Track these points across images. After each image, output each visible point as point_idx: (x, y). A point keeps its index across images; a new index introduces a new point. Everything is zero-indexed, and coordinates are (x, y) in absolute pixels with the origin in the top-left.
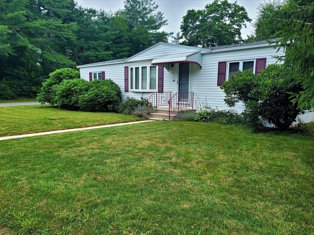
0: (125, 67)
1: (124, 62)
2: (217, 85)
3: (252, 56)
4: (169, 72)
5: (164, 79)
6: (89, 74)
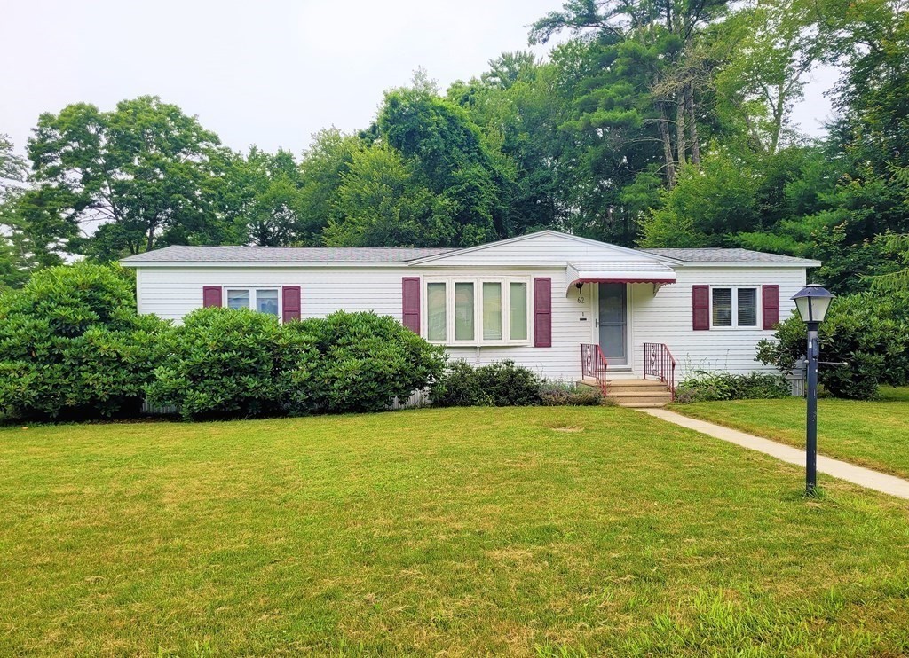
0: (405, 280)
1: (407, 265)
2: (692, 328)
3: (755, 280)
4: (566, 300)
5: (553, 315)
6: (202, 291)
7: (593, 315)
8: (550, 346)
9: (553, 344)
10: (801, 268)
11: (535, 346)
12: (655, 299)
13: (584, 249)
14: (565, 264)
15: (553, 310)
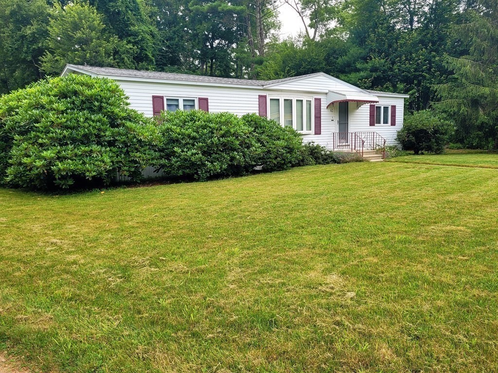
0: (260, 96)
1: (262, 88)
2: (369, 125)
3: (388, 103)
4: (326, 110)
5: (322, 118)
6: (151, 99)
7: (337, 119)
8: (320, 134)
9: (322, 133)
10: (402, 98)
11: (315, 134)
12: (357, 111)
13: (335, 84)
14: (327, 91)
15: (322, 115)
